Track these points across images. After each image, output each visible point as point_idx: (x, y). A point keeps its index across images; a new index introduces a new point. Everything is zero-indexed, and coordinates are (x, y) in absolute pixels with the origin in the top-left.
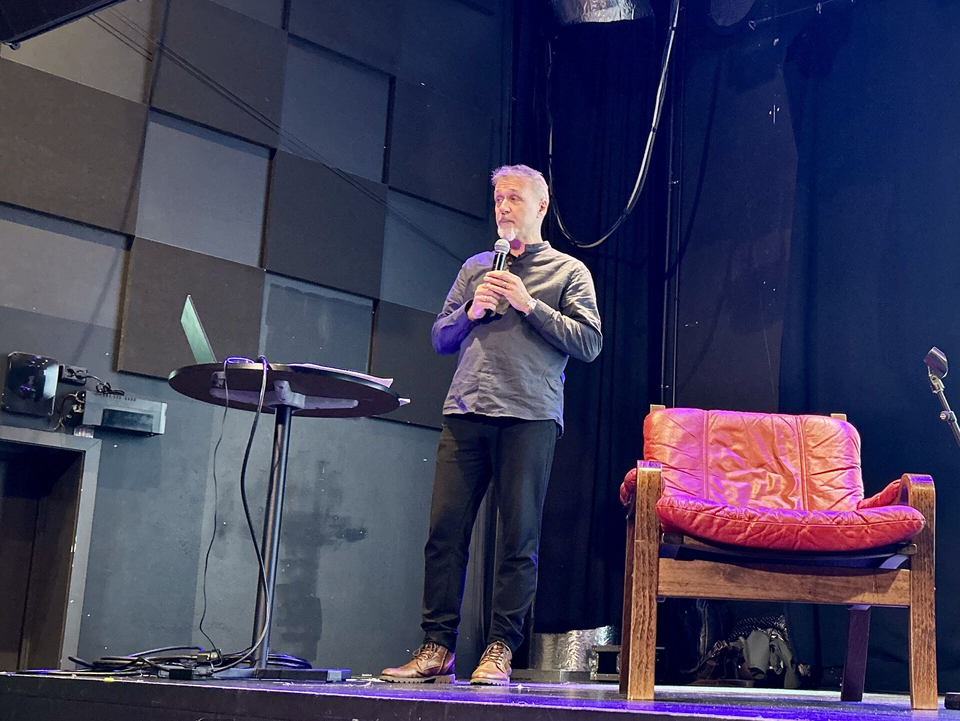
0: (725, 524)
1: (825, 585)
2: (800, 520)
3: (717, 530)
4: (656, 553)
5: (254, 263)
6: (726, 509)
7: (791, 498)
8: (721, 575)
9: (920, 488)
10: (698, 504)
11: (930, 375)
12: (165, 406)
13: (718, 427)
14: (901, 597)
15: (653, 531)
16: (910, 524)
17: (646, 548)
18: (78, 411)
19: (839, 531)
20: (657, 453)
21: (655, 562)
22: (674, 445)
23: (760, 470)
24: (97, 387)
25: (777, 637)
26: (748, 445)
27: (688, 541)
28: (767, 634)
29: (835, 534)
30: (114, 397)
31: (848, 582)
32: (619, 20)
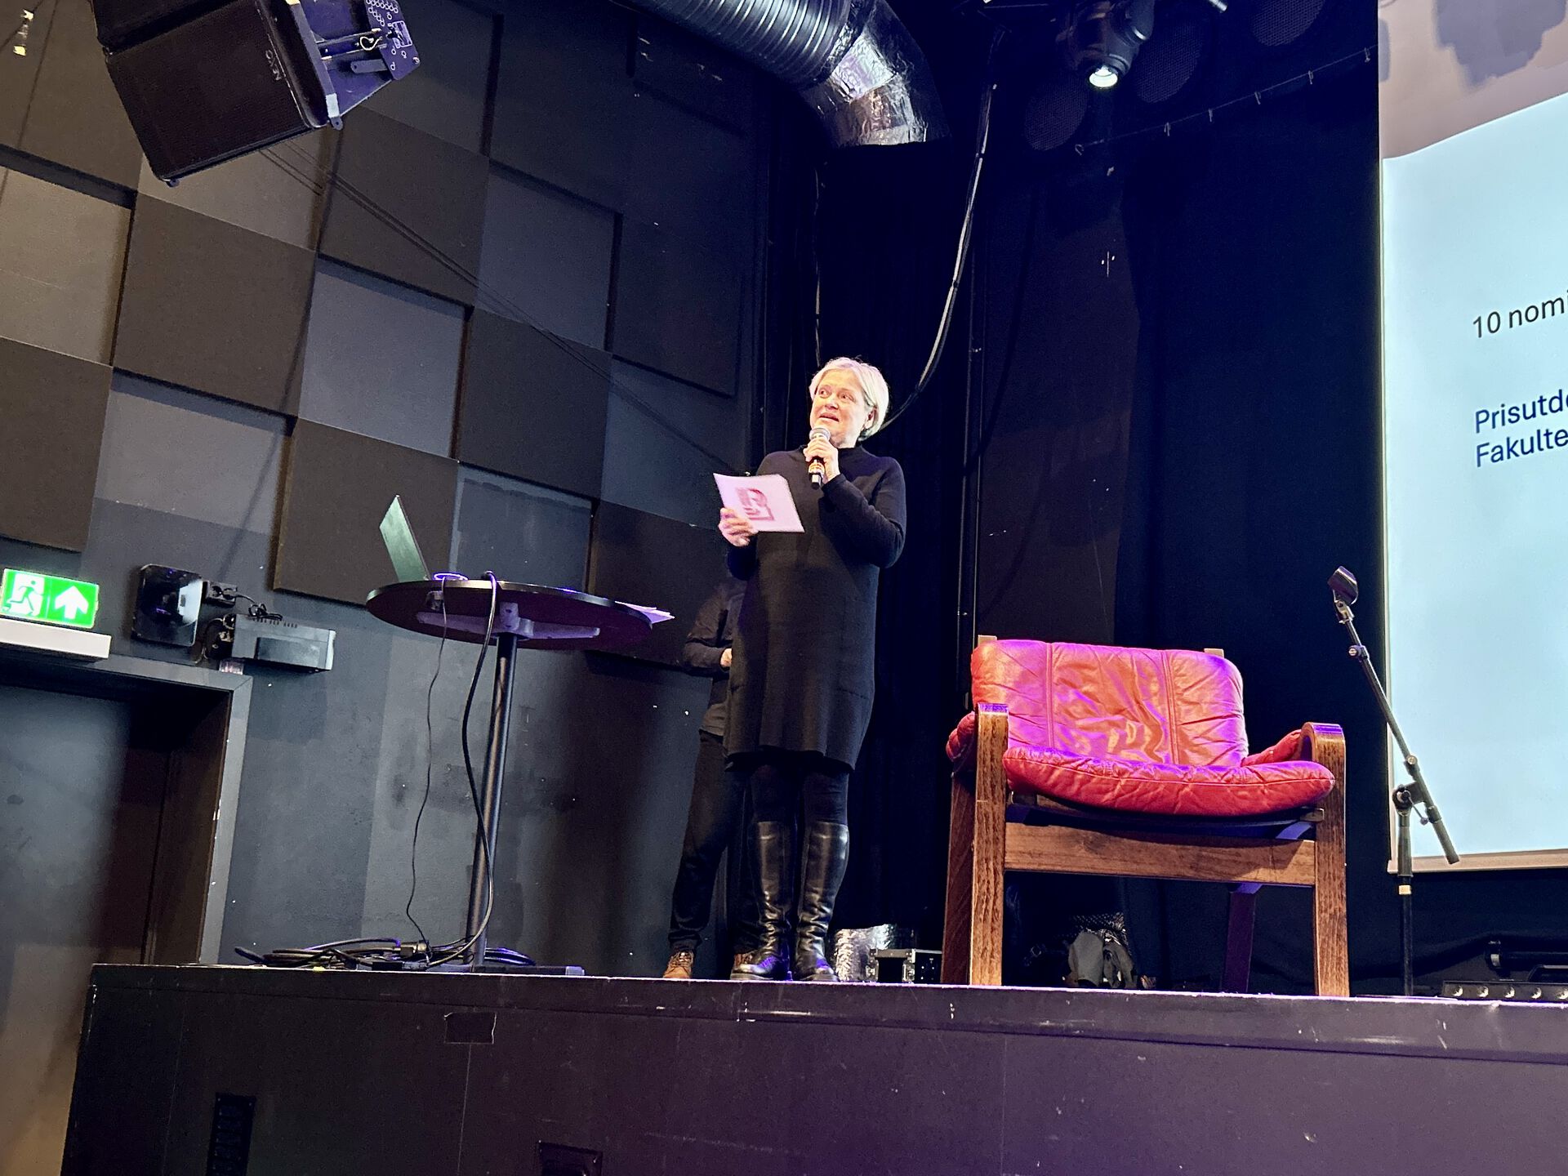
0: (1089, 781)
1: (1210, 859)
2: (1181, 776)
3: (1079, 789)
4: (1002, 817)
5: (445, 453)
6: (1090, 763)
7: (1157, 753)
8: (1082, 844)
9: (1327, 740)
10: (1055, 755)
11: (1336, 601)
12: (333, 634)
13: (1065, 664)
14: (1303, 874)
15: (998, 788)
16: (1318, 784)
17: (989, 810)
18: (226, 640)
19: (1229, 791)
20: (989, 695)
21: (1001, 827)
22: (1010, 685)
23: (1118, 717)
24: (250, 609)
25: (1112, 941)
26: (1102, 686)
27: (1042, 801)
28: (1098, 936)
29: (1224, 794)
30: (271, 622)
31: (1238, 855)
32: (907, 142)
